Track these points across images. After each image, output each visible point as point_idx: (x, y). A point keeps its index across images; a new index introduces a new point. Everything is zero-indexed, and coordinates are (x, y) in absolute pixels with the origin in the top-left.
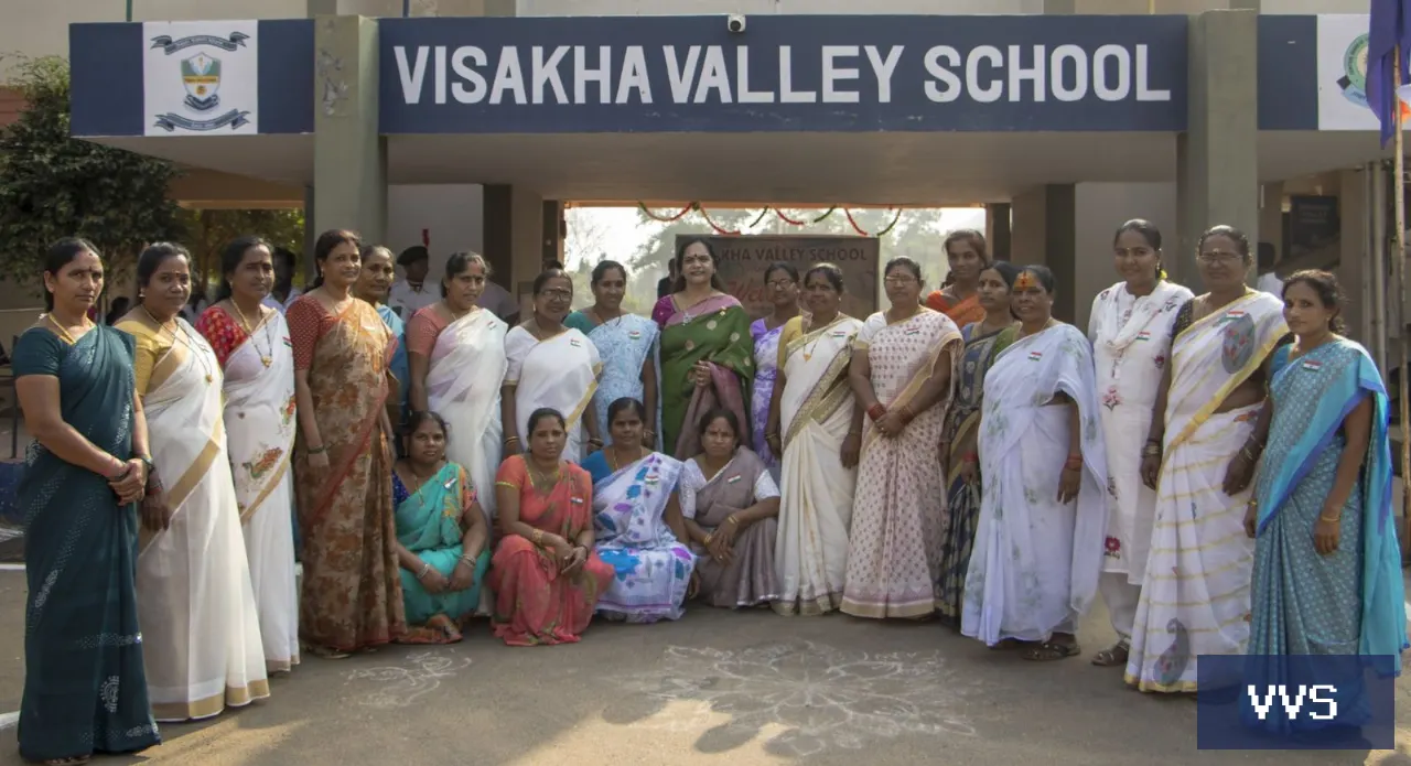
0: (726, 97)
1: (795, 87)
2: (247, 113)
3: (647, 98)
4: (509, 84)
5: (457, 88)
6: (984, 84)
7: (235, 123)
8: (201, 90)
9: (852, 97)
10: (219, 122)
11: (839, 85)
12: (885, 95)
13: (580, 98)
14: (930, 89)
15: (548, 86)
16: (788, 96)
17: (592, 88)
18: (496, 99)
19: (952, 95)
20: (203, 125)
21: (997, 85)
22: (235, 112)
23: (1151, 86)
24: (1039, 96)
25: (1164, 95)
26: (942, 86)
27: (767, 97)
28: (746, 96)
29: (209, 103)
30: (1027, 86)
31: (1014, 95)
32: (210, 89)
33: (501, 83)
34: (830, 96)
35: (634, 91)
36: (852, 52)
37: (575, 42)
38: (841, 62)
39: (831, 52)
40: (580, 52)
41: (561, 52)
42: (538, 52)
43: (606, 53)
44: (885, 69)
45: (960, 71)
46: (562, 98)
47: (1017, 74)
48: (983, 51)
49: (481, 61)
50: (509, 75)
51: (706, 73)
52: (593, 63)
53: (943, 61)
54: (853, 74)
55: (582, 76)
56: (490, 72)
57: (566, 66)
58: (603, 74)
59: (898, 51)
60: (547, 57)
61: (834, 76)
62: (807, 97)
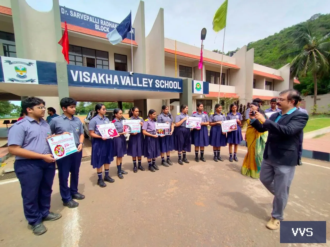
0: (130, 85)
1: (139, 84)
2: (35, 80)
3: (118, 84)
4: (94, 79)
5: (84, 79)
6: (162, 86)
7: (32, 81)
8: (21, 74)
9: (147, 86)
10: (27, 81)
11: (145, 84)
12: (151, 86)
13: (107, 83)
14: (156, 85)
15: (101, 80)
16: (139, 85)
17: (109, 81)
18: (92, 82)
19: (158, 87)
20: (23, 81)
21: (163, 85)
22: (32, 79)
23: (179, 87)
24: (168, 87)
25: (180, 88)
26: (157, 85)
27: (135, 85)
28: (133, 85)
29: (24, 77)
30: (167, 86)
31: (165, 87)
32: (24, 74)
34: (144, 86)
35: (116, 83)
36: (146, 79)
37: (105, 73)
38: (145, 81)
39: (144, 79)
40: (107, 75)
41: (103, 75)
42: (99, 74)
43: (111, 76)
44: (151, 82)
45: (159, 83)
46: (104, 83)
47: (166, 84)
48: (162, 81)
49: (89, 74)
50: (94, 78)
51: (127, 81)
52: (109, 77)
53: (157, 82)
54: (147, 83)
55: (107, 79)
56: (91, 77)
57: (104, 78)
58: (111, 79)
59: (152, 80)
60: (101, 75)
61: (144, 82)
62: (141, 85)
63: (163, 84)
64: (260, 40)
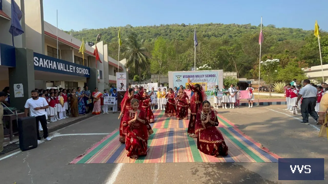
0: (63, 70)
3: (56, 69)
5: (34, 63)
6: (80, 72)
9: (72, 71)
11: (71, 70)
12: (74, 72)
13: (49, 67)
14: (77, 71)
15: (46, 65)
17: (51, 66)
18: (40, 66)
25: (89, 74)
26: (78, 71)
27: (66, 70)
31: (82, 73)
33: (40, 64)
35: (55, 67)
36: (72, 66)
37: (48, 60)
38: (71, 67)
39: (71, 66)
40: (49, 61)
41: (47, 60)
42: (44, 60)
43: (52, 61)
44: (74, 69)
45: (79, 70)
46: (48, 67)
47: (82, 71)
48: (80, 68)
49: (38, 59)
50: (41, 62)
51: (61, 66)
52: (50, 63)
53: (78, 69)
54: (72, 69)
55: (50, 64)
56: (39, 61)
57: (48, 63)
58: (52, 64)
59: (75, 67)
60: (45, 61)
61: (71, 69)
62: (69, 71)
63: (80, 71)
64: (93, 30)
